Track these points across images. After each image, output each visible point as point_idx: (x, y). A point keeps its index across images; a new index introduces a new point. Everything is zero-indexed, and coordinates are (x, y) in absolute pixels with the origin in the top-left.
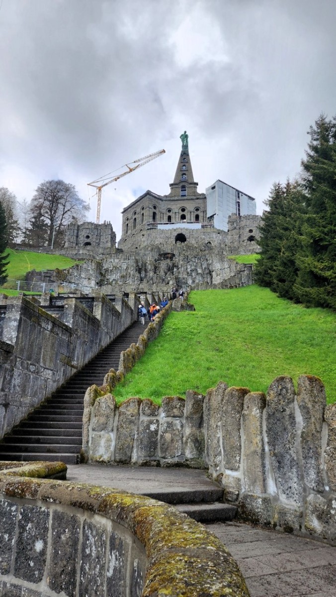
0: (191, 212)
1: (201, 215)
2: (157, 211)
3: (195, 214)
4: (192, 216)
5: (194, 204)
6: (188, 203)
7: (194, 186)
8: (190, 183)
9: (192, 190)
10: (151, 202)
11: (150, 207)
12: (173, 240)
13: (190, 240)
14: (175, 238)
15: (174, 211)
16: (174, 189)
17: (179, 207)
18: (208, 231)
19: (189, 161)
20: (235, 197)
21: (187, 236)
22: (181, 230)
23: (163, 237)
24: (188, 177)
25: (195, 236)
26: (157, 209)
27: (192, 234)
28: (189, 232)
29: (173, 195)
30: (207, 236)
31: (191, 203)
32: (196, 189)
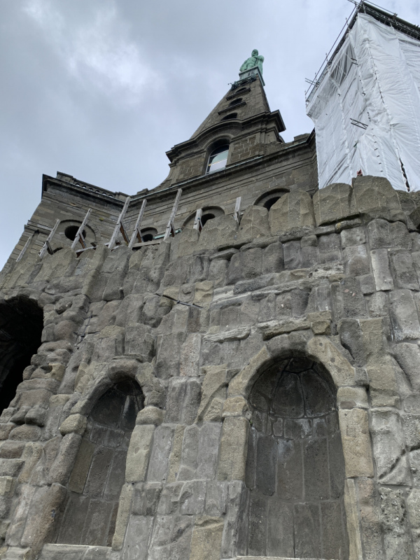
5: (257, 184)
6: (229, 187)
7: (262, 129)
8: (243, 124)
9: (253, 143)
10: (52, 212)
11: (39, 226)
13: (66, 360)
15: (162, 234)
16: (180, 162)
17: (187, 216)
18: (274, 229)
19: (255, 87)
21: (59, 312)
22: (32, 270)
24: (244, 115)
25: (139, 305)
26: (89, 240)
27: (115, 289)
28: (87, 274)
29: (173, 182)
30: (270, 283)
31: (242, 182)
32: (271, 134)
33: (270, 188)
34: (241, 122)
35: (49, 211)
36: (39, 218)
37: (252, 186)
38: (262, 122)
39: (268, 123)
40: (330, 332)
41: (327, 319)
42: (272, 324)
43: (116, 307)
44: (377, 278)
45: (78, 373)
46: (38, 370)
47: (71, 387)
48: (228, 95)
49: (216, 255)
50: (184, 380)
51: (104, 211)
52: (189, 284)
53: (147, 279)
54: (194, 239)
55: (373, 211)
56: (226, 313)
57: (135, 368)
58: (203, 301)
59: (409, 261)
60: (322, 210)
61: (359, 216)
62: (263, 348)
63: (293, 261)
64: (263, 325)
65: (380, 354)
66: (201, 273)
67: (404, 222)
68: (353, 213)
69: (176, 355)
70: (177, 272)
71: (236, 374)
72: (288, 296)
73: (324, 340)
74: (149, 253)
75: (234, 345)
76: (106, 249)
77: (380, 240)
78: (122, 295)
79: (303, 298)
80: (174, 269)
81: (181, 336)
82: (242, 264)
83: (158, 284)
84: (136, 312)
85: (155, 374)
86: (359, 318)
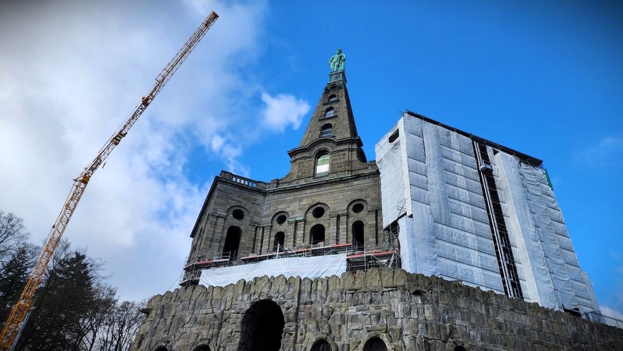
0: (338, 217)
1: (368, 220)
2: (243, 225)
3: (352, 220)
4: (343, 227)
5: (349, 193)
6: (332, 191)
7: (349, 149)
8: (338, 142)
9: (344, 158)
10: (224, 201)
11: (218, 213)
12: (234, 330)
13: (297, 331)
14: (243, 323)
15: (292, 218)
16: (298, 161)
17: (307, 207)
18: (369, 284)
19: (342, 97)
20: (474, 159)
21: (288, 309)
22: (268, 285)
23: (205, 318)
24: (337, 129)
25: (321, 310)
26: (247, 218)
27: (309, 300)
28: (295, 292)
29: (295, 177)
30: (368, 309)
31: (340, 190)
32: (355, 153)
33: (356, 197)
34: (336, 141)
35: (222, 201)
36: (217, 207)
37: (345, 193)
38: (349, 143)
39: (352, 143)
40: (386, 332)
41: (385, 327)
42: (369, 326)
43: (310, 308)
44: (399, 314)
45: (303, 336)
46: (287, 335)
47: (302, 342)
48: (323, 99)
49: (348, 292)
50: (343, 343)
51: (253, 197)
52: (339, 304)
53: (321, 297)
54: (338, 281)
55: (400, 286)
56: (354, 318)
57: (326, 338)
58: (345, 312)
59: (409, 307)
60: (385, 279)
61: (396, 287)
62: (368, 335)
63: (375, 301)
64: (367, 326)
65: (399, 340)
66: (343, 299)
67: (409, 291)
68: (394, 285)
69: (339, 333)
70: (334, 297)
71: (360, 342)
72: (374, 316)
73: (384, 334)
74: (319, 283)
75: (358, 331)
76: (300, 279)
77: (401, 299)
78: (312, 303)
79: (379, 317)
80: (332, 295)
81: (340, 326)
82: (358, 298)
83: (326, 300)
84: (320, 313)
85: (333, 340)
86: (394, 327)
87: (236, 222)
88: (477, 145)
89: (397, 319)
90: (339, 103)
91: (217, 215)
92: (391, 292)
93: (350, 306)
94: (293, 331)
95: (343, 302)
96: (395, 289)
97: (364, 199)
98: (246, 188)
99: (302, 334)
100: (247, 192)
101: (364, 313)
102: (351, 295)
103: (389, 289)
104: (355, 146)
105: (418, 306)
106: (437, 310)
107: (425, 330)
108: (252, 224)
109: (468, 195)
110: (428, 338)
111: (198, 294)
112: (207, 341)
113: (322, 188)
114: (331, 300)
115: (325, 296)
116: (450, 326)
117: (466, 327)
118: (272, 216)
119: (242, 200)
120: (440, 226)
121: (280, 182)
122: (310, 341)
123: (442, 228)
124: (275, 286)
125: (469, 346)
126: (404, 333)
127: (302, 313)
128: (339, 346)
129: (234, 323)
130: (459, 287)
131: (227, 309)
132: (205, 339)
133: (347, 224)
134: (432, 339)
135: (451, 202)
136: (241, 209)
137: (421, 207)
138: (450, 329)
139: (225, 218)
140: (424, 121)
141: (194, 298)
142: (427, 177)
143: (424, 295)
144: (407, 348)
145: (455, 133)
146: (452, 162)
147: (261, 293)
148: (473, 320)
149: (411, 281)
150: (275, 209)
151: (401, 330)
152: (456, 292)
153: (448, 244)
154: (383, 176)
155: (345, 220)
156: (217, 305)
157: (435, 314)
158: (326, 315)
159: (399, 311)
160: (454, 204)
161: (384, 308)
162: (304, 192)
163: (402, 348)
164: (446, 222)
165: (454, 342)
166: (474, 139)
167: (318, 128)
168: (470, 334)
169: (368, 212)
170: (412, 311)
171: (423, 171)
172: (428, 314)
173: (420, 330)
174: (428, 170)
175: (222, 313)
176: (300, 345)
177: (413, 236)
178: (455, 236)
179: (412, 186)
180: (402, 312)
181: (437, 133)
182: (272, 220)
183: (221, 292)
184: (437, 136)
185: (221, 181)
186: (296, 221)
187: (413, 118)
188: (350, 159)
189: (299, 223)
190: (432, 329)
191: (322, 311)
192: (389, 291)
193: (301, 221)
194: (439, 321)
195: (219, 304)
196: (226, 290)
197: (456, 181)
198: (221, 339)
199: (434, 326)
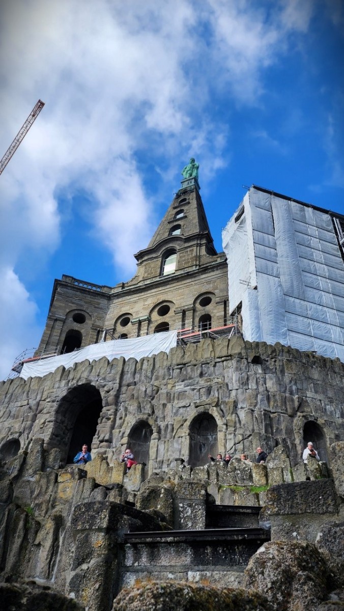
0: (184, 312)
1: (215, 311)
2: (84, 329)
3: (198, 315)
4: (189, 322)
5: (195, 287)
6: (177, 287)
7: (197, 244)
8: (186, 239)
9: (192, 254)
10: (64, 305)
11: (56, 316)
12: (47, 421)
13: (115, 414)
14: (57, 412)
15: (137, 318)
16: (145, 263)
17: (152, 306)
18: (200, 356)
19: (192, 199)
20: (334, 235)
21: (108, 392)
22: (89, 368)
23: (19, 410)
24: (186, 228)
25: (144, 389)
26: (89, 323)
27: (132, 381)
28: (117, 373)
29: (141, 279)
30: (197, 383)
31: (186, 285)
32: (204, 248)
33: (203, 290)
34: (184, 238)
36: (55, 310)
37: (192, 288)
38: (197, 239)
39: (201, 238)
40: (217, 405)
41: (216, 400)
42: (198, 401)
43: (134, 389)
44: (234, 384)
45: (122, 420)
46: (104, 420)
47: (121, 426)
48: (174, 204)
49: (176, 367)
50: (167, 423)
51: (96, 300)
52: (165, 381)
53: (146, 377)
54: (165, 357)
55: (235, 354)
56: (181, 395)
57: (147, 419)
58: (171, 389)
59: (246, 377)
60: (218, 350)
61: (231, 356)
62: (195, 411)
63: (206, 373)
64: (195, 401)
65: (232, 413)
66: (170, 375)
67: (247, 359)
68: (229, 353)
69: (163, 413)
70: (160, 374)
71: (186, 420)
72: (204, 390)
73: (215, 408)
74: (145, 362)
75: (185, 409)
76: (124, 359)
77: (237, 368)
78: (135, 384)
79: (209, 390)
80: (158, 373)
81: (164, 405)
82: (187, 373)
83: (151, 379)
84: (143, 393)
85: (156, 421)
86: (227, 400)
87: (76, 326)
88: (337, 221)
89: (231, 390)
90: (190, 205)
91: (55, 318)
92: (224, 363)
93: (178, 382)
94: (111, 415)
95: (170, 379)
96: (230, 358)
97: (212, 291)
98: (89, 292)
99: (121, 418)
100: (89, 296)
101: (193, 387)
102: (179, 370)
103: (223, 359)
104: (204, 241)
105: (258, 376)
106: (283, 380)
107: (266, 402)
108: (93, 328)
109: (326, 270)
110: (270, 412)
111: (15, 387)
112: (18, 434)
113: (168, 286)
114: (157, 379)
115: (150, 374)
116: (299, 398)
117: (320, 400)
118: (115, 319)
119: (83, 303)
120: (292, 299)
121: (126, 285)
122: (129, 424)
123: (294, 301)
124: (95, 369)
125: (324, 422)
126: (239, 406)
127: (124, 395)
128: (162, 427)
129: (48, 413)
130: (311, 357)
131: (43, 399)
132: (16, 432)
133: (193, 319)
134: (275, 413)
135: (306, 276)
136: (83, 313)
137: (268, 278)
138: (298, 401)
139: (64, 321)
140: (273, 196)
141: (10, 391)
142: (276, 249)
143: (265, 364)
144: (242, 423)
145: (310, 209)
146: (307, 237)
147: (80, 378)
148: (330, 394)
149: (249, 349)
150: (119, 311)
151: (235, 404)
152: (308, 362)
153: (301, 318)
154: (229, 261)
155: (191, 314)
156: (33, 396)
157: (280, 384)
158: (150, 394)
159: (234, 381)
160: (309, 278)
161: (216, 380)
162: (149, 292)
163: (235, 423)
164: (299, 296)
165: (303, 416)
166: (333, 215)
167: (167, 230)
168: (325, 409)
169: (216, 303)
170: (250, 381)
171: (271, 244)
172: (271, 384)
173: (259, 401)
174: (278, 243)
175: (38, 404)
176: (118, 430)
177: (257, 308)
178: (310, 310)
179: (257, 259)
180: (238, 382)
181: (289, 208)
182: (116, 322)
183: (38, 382)
184: (289, 210)
185: (61, 285)
186: (139, 320)
187: (261, 193)
188: (198, 254)
189: (142, 323)
190: (275, 401)
191: (146, 391)
192: (223, 361)
193: (145, 320)
194: (285, 392)
195: (35, 394)
196: (45, 379)
197: (313, 255)
198: (33, 431)
199: (277, 397)
